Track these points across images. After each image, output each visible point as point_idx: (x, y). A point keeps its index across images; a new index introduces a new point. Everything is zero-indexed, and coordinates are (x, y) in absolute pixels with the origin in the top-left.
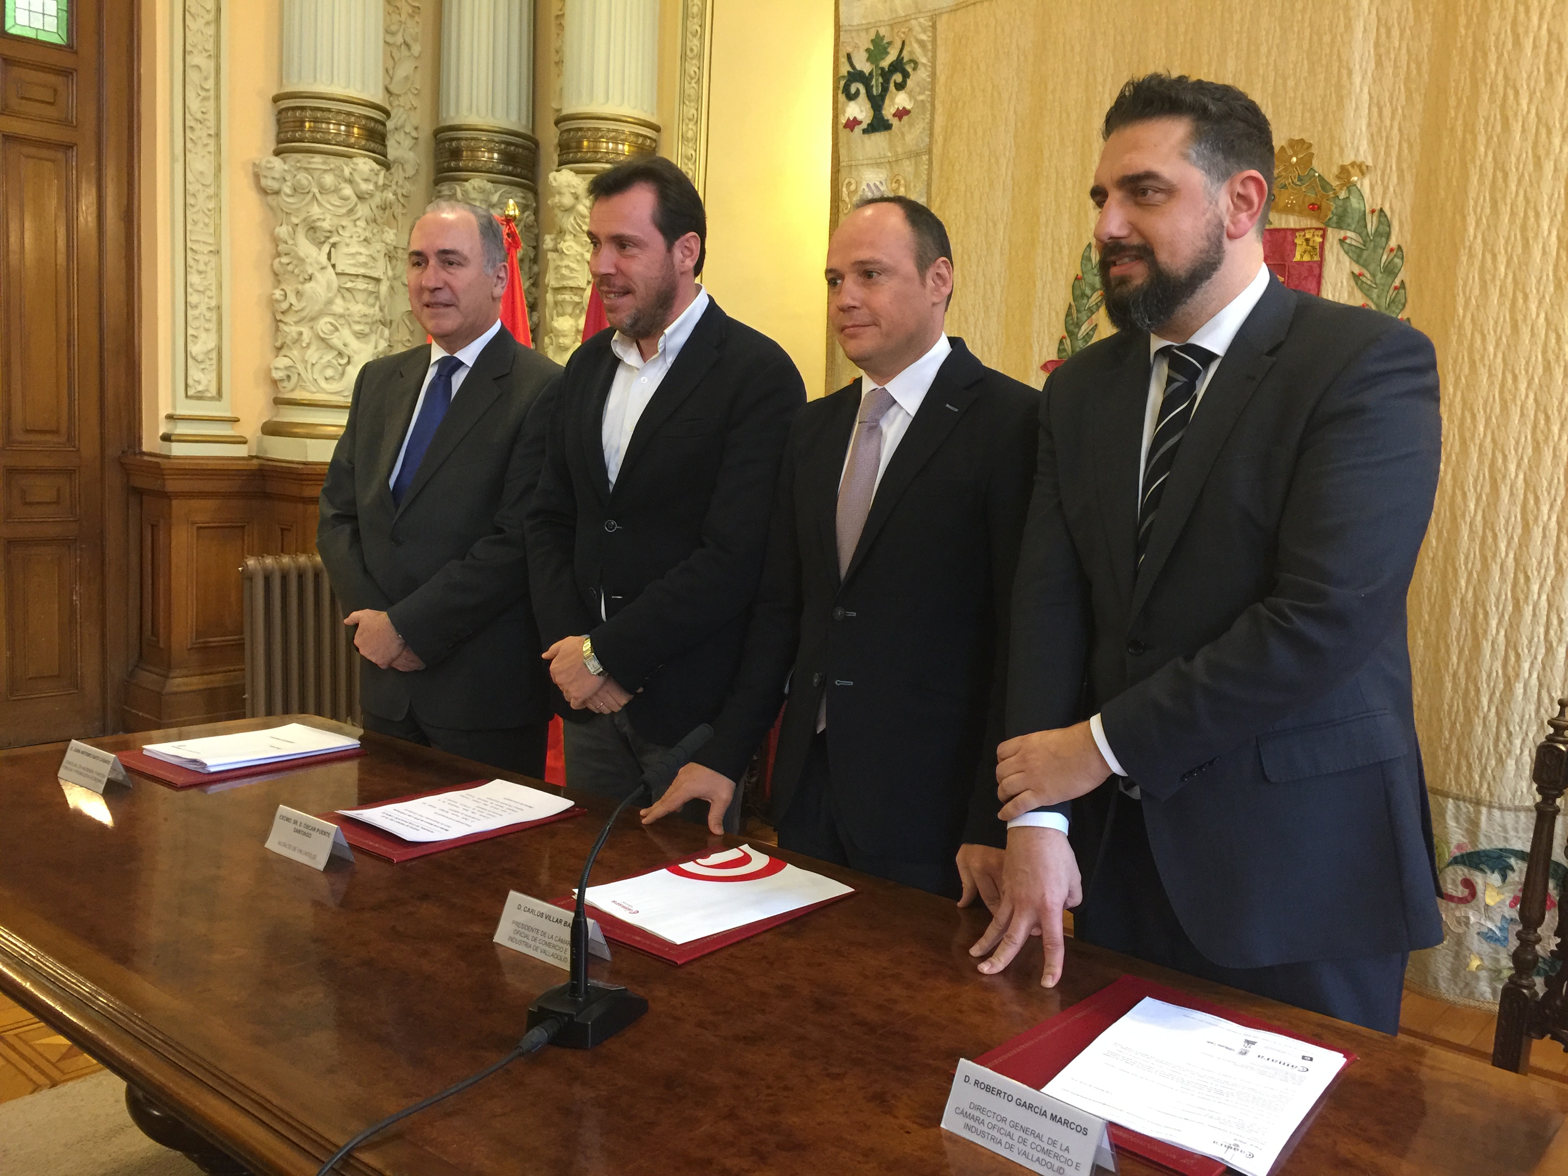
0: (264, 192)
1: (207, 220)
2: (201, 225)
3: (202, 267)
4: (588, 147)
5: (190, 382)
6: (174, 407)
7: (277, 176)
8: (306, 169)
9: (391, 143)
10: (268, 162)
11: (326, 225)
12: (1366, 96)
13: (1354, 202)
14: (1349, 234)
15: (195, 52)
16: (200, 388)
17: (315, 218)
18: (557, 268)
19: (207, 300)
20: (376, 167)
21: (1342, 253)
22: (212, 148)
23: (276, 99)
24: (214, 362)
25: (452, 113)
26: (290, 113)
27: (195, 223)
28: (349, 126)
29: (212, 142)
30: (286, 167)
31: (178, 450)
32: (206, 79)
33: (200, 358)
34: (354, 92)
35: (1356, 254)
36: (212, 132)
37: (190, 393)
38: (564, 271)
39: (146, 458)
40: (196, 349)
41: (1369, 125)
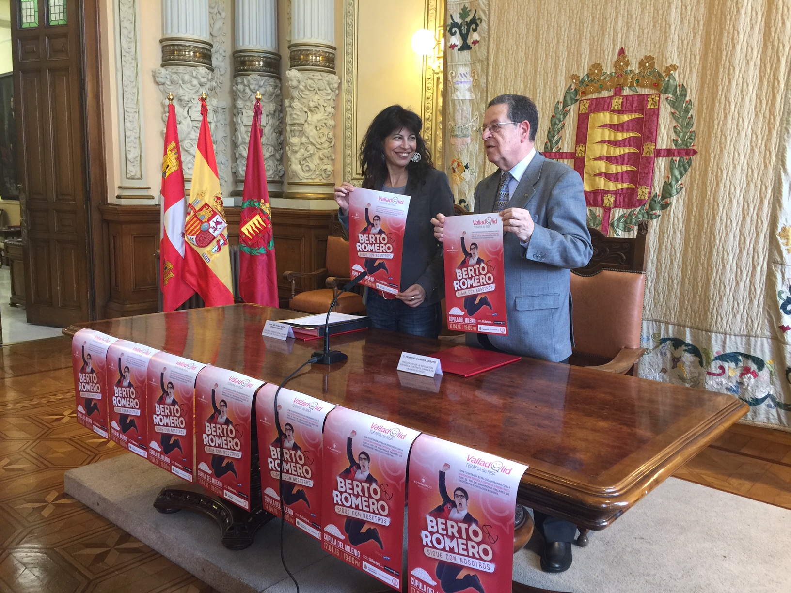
0: (157, 83)
1: (132, 98)
2: (130, 100)
3: (131, 119)
4: (304, 59)
5: (128, 172)
6: (121, 182)
7: (163, 76)
8: (176, 73)
9: (214, 59)
10: (159, 70)
11: (186, 98)
12: (676, 37)
13: (671, 82)
14: (670, 96)
15: (125, 21)
16: (133, 174)
17: (181, 95)
18: (291, 115)
19: (134, 134)
20: (208, 71)
21: (667, 104)
22: (134, 64)
23: (161, 41)
24: (139, 162)
25: (241, 44)
26: (168, 47)
27: (128, 99)
28: (195, 52)
29: (134, 62)
30: (167, 72)
31: (124, 202)
32: (130, 33)
33: (132, 161)
34: (196, 37)
35: (673, 104)
36: (134, 57)
37: (129, 176)
38: (294, 116)
39: (110, 206)
40: (130, 156)
41: (678, 48)
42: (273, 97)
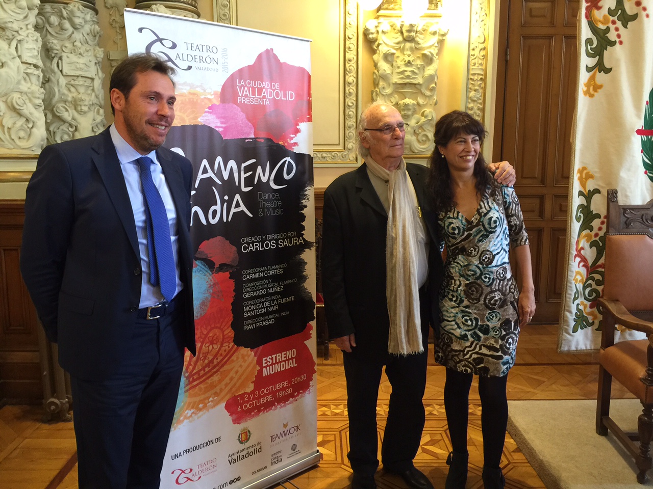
42: (97, 38)
